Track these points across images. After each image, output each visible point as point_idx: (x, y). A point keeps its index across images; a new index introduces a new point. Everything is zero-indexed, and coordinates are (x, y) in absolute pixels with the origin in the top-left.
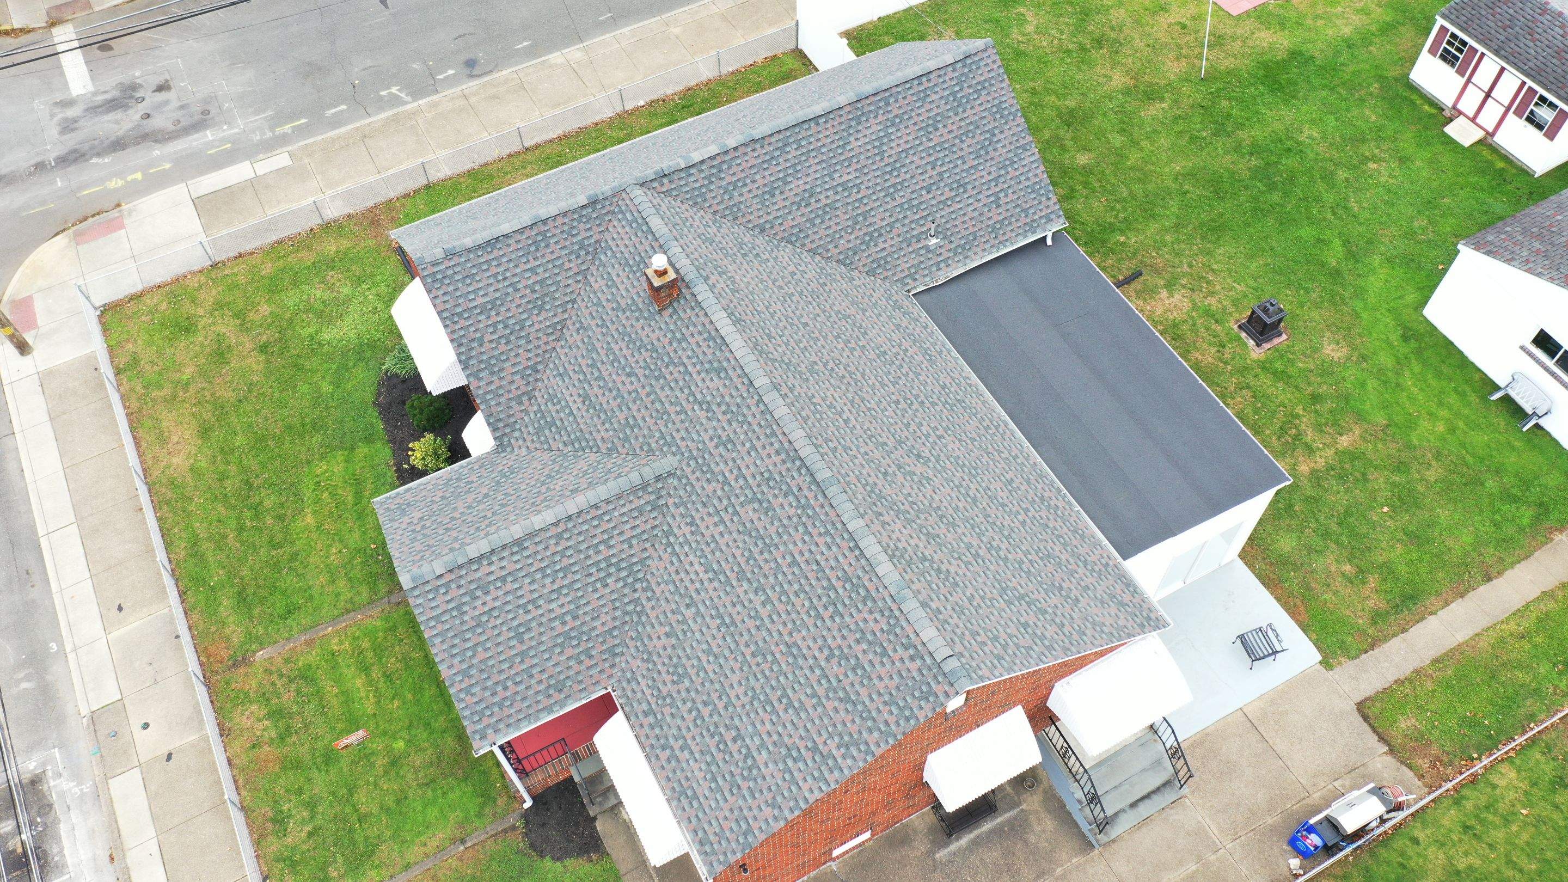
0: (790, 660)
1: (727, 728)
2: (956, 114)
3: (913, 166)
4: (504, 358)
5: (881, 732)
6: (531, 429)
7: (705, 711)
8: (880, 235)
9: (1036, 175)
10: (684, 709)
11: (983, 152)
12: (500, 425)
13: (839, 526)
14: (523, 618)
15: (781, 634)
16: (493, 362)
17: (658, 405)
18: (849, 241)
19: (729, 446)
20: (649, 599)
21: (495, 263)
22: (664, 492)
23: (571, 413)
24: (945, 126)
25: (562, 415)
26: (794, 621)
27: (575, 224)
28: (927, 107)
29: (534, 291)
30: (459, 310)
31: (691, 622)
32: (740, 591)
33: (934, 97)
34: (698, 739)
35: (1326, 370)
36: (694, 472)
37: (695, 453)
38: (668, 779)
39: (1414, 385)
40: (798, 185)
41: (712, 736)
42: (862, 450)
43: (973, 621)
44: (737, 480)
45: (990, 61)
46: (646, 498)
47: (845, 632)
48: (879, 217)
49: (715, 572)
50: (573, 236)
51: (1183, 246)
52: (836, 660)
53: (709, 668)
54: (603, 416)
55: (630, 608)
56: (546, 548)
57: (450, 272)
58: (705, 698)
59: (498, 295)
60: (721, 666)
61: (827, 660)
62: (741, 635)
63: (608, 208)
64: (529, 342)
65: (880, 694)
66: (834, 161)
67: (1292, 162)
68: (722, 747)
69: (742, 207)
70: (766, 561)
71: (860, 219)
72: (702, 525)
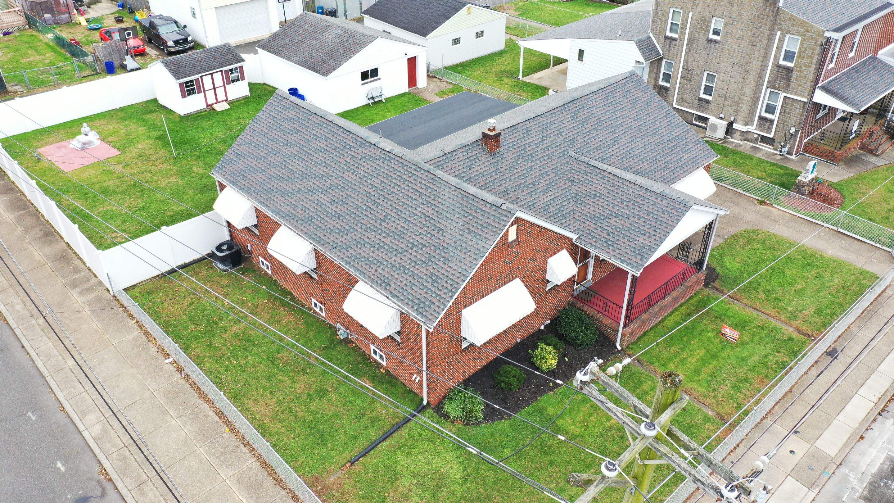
37: (566, 145)
72: (597, 145)
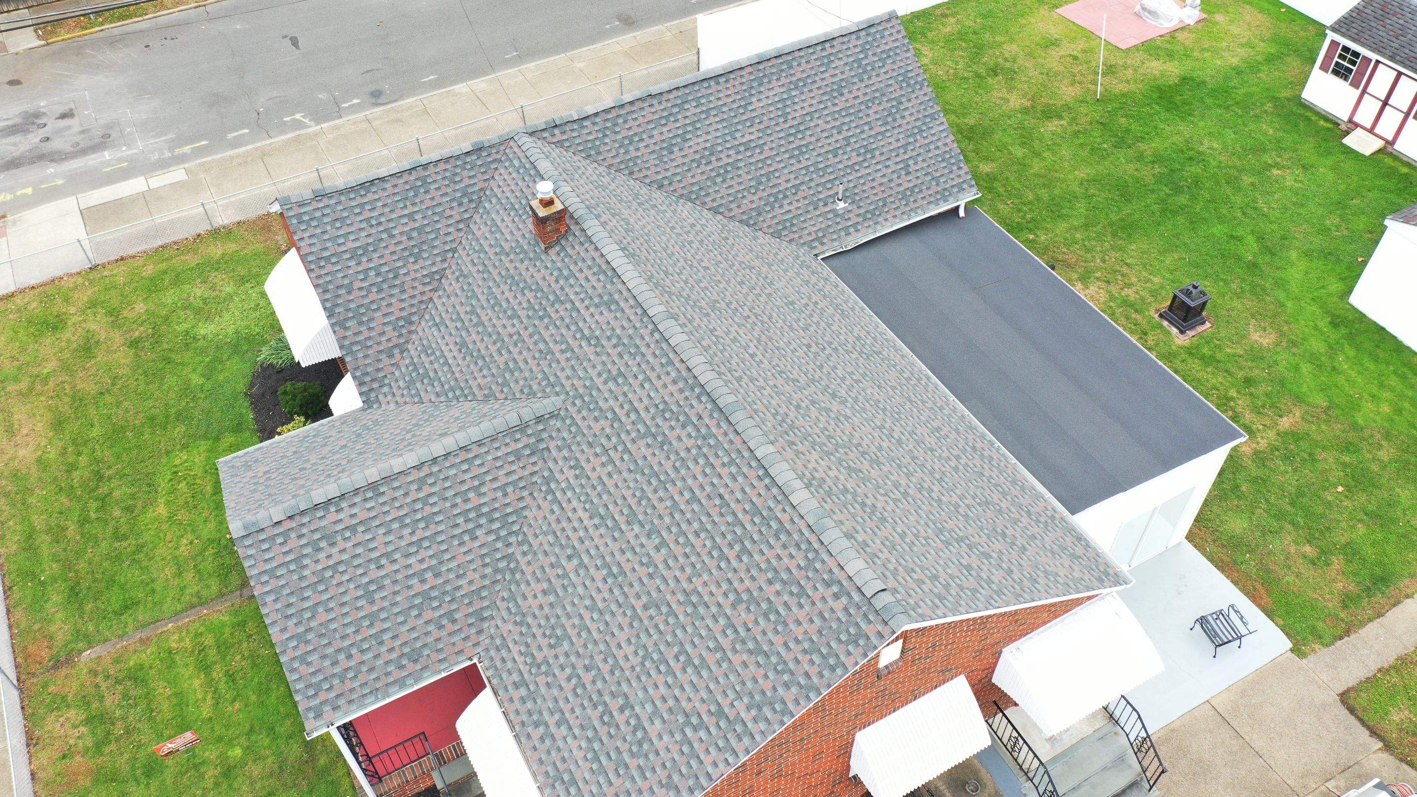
0: (689, 610)
1: (613, 695)
2: (861, 81)
3: (819, 130)
4: (374, 307)
5: (801, 687)
6: (401, 383)
7: (587, 678)
8: (786, 197)
9: (946, 145)
10: (562, 676)
11: (890, 119)
12: (367, 379)
13: (746, 454)
14: (374, 574)
15: (678, 581)
16: (363, 311)
17: (541, 346)
18: (752, 202)
19: (620, 380)
20: (524, 554)
21: (368, 207)
22: (545, 435)
23: (447, 363)
24: (850, 92)
25: (436, 365)
26: (693, 565)
27: (458, 170)
28: (832, 72)
29: (410, 238)
30: (326, 254)
31: (572, 576)
32: (630, 536)
33: (838, 63)
34: (578, 711)
35: (1256, 355)
36: (579, 411)
37: (581, 391)
38: (541, 761)
39: (1350, 368)
40: (697, 143)
41: (595, 707)
42: (771, 383)
43: (907, 558)
44: (628, 415)
45: (894, 31)
46: (525, 441)
47: (754, 572)
48: (783, 178)
49: (602, 518)
50: (455, 183)
51: (1094, 243)
52: (744, 606)
53: (593, 627)
54: (480, 363)
55: (502, 565)
56: (406, 494)
57: (318, 214)
58: (587, 662)
59: (371, 240)
60: (607, 624)
61: (734, 606)
62: (631, 585)
63: (494, 156)
64: (403, 291)
65: (797, 641)
66: (736, 120)
67: (1196, 169)
68: (606, 719)
69: (639, 161)
70: (661, 500)
71: (764, 179)
72: (588, 467)
